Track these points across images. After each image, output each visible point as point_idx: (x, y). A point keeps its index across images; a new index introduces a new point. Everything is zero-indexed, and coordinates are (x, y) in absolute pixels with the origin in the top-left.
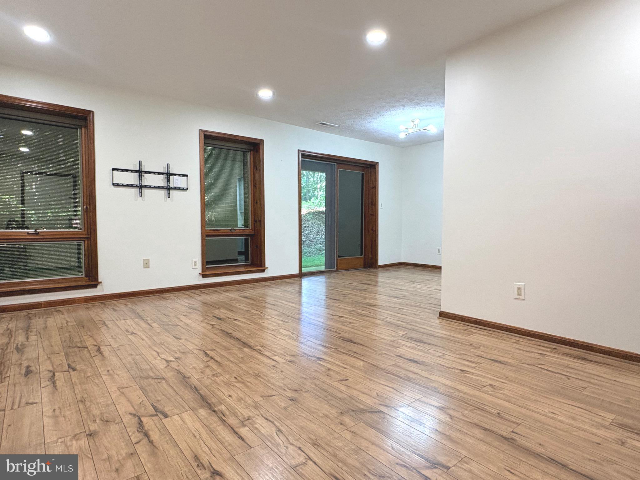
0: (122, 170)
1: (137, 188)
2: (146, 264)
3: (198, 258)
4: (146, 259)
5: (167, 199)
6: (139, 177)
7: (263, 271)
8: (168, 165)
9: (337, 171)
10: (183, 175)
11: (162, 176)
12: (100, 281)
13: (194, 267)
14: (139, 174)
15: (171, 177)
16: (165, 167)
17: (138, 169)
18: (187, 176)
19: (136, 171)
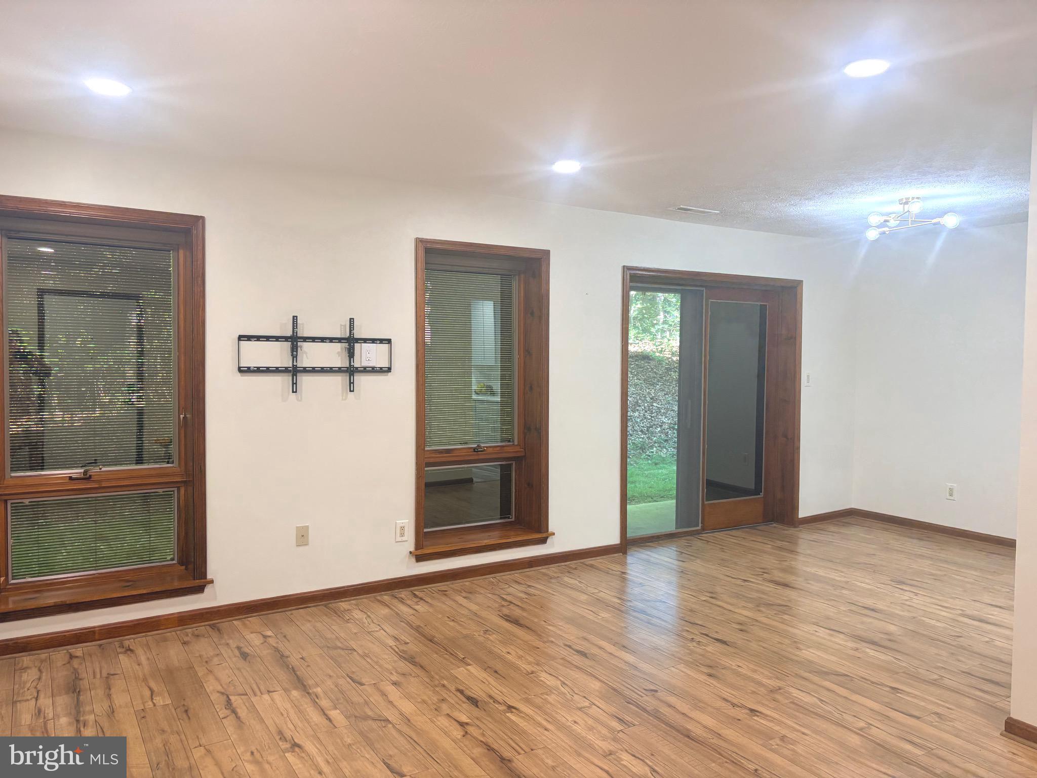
0: (258, 338)
1: (286, 374)
2: (302, 537)
3: (407, 519)
4: (303, 527)
5: (347, 393)
6: (292, 351)
7: (543, 541)
8: (352, 321)
9: (707, 305)
10: (381, 341)
11: (339, 344)
12: (209, 577)
13: (399, 539)
14: (293, 344)
15: (357, 346)
16: (345, 325)
17: (289, 333)
18: (389, 341)
19: (286, 339)
